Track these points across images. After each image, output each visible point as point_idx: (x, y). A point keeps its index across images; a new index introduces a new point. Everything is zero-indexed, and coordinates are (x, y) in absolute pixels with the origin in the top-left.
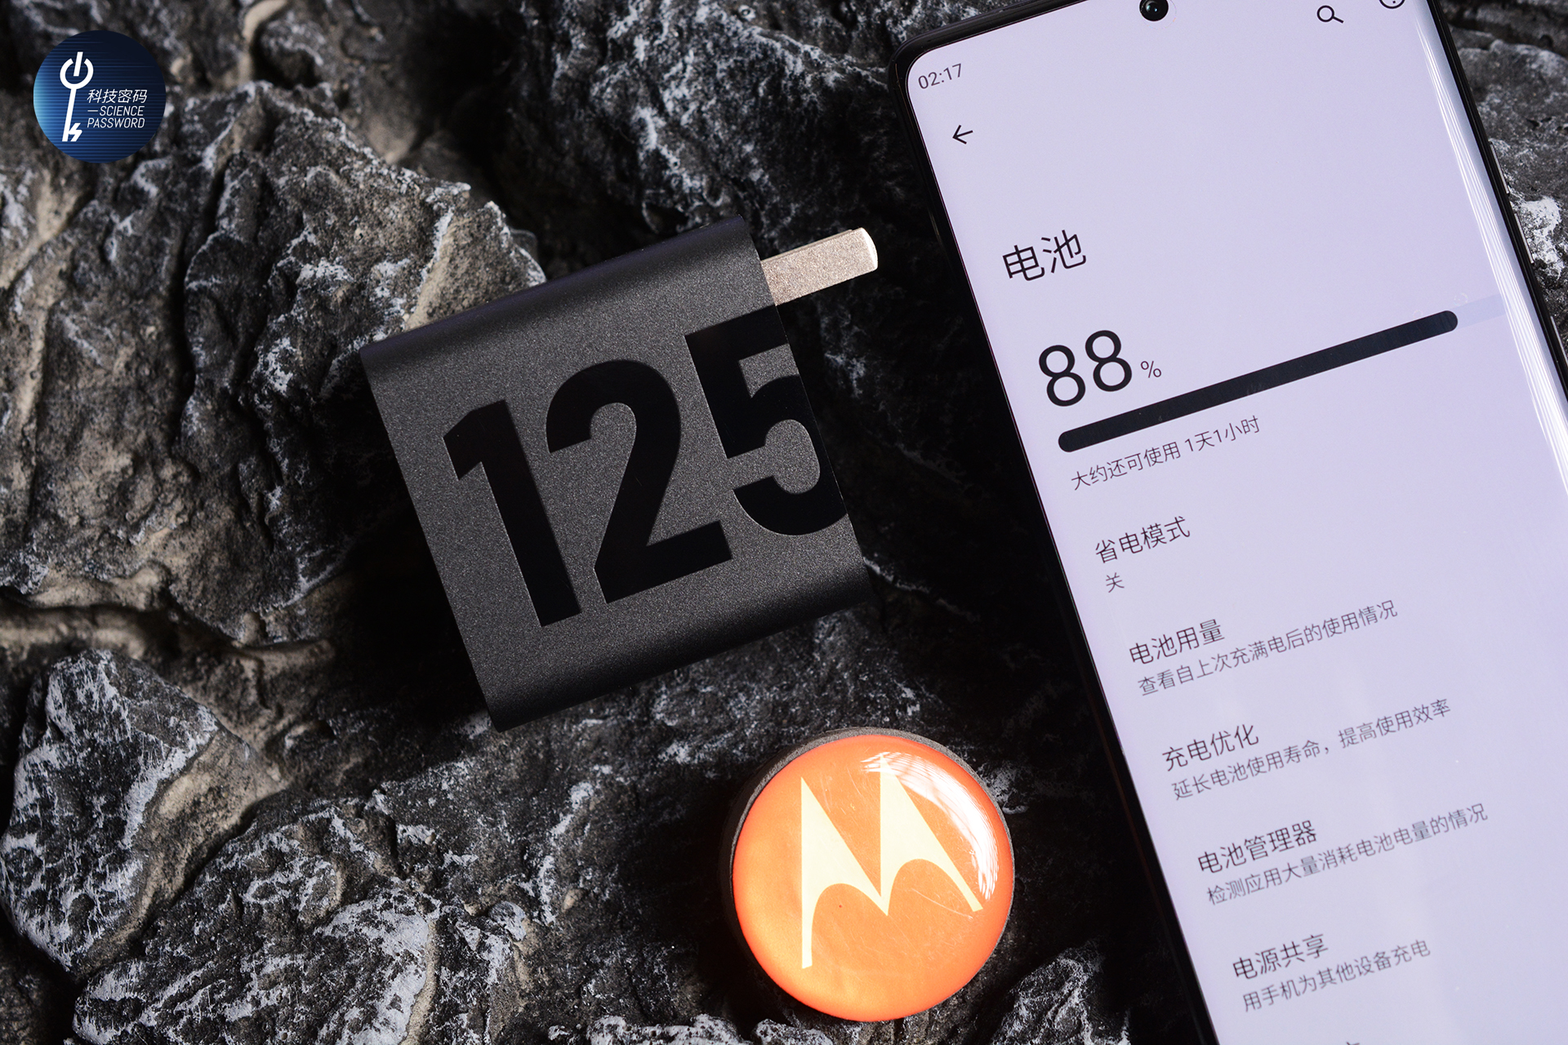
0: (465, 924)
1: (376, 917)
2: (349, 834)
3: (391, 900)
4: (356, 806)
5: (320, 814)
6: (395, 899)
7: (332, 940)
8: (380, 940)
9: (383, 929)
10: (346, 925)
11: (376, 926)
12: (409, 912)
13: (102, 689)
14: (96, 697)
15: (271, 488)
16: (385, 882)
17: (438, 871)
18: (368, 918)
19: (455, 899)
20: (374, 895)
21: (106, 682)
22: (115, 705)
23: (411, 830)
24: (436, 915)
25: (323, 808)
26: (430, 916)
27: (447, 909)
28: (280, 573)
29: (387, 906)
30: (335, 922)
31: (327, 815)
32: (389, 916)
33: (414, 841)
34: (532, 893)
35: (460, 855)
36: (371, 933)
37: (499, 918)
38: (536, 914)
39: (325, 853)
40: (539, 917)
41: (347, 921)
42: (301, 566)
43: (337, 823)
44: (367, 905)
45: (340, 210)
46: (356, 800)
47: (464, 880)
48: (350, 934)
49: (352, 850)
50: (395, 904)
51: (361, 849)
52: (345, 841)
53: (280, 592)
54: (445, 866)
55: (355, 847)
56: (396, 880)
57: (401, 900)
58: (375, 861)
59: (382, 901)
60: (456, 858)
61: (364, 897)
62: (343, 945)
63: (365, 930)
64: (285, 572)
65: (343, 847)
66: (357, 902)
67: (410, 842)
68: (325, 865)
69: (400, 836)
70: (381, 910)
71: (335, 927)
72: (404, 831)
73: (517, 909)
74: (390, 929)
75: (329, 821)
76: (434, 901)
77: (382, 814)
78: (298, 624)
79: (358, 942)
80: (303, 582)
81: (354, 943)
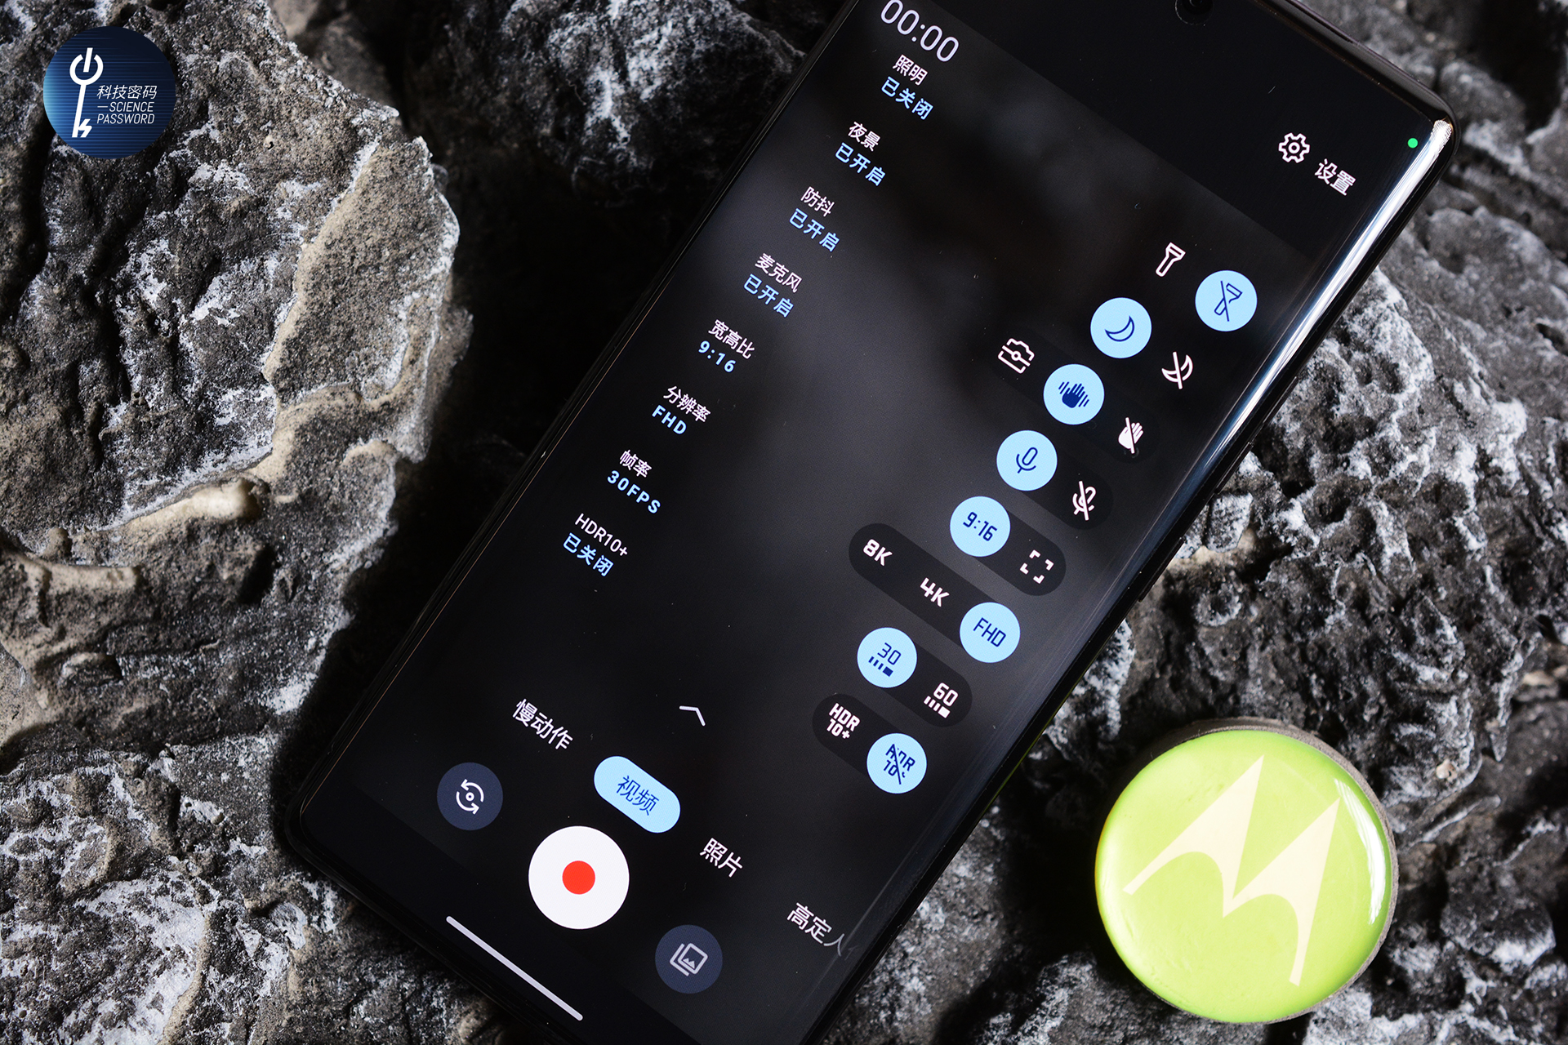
0: (246, 925)
1: (149, 902)
2: (129, 798)
3: (169, 884)
4: (138, 763)
5: (99, 769)
6: (173, 884)
7: (97, 918)
8: (151, 930)
9: (156, 917)
10: (115, 905)
11: (149, 912)
12: (187, 904)
15: (115, 402)
16: (161, 862)
17: (220, 856)
18: (140, 901)
19: (236, 893)
20: (149, 874)
23: (197, 805)
24: (213, 907)
25: (103, 762)
26: (206, 907)
27: (226, 904)
28: (103, 493)
29: (163, 892)
30: (101, 899)
31: (107, 772)
32: (164, 903)
33: (199, 818)
34: (315, 896)
35: (250, 845)
36: (141, 919)
37: (280, 922)
38: (315, 918)
39: (98, 813)
40: (319, 923)
41: (117, 900)
42: (129, 493)
43: (117, 783)
44: (140, 886)
45: (252, 109)
46: (139, 757)
47: (248, 873)
48: (118, 915)
49: (130, 817)
50: (173, 890)
51: (140, 818)
52: (123, 805)
53: (97, 513)
54: (230, 852)
55: (133, 814)
56: (174, 860)
57: (179, 886)
58: (152, 833)
59: (158, 884)
60: (244, 847)
61: (137, 875)
62: (107, 927)
63: (135, 915)
64: (108, 494)
65: (119, 811)
66: (129, 879)
67: (193, 818)
68: (98, 829)
69: (183, 808)
70: (156, 895)
71: (102, 904)
72: (189, 805)
73: (300, 914)
74: (163, 919)
75: (108, 778)
76: (212, 892)
77: (167, 781)
78: (108, 550)
79: (125, 926)
80: (127, 510)
81: (121, 927)
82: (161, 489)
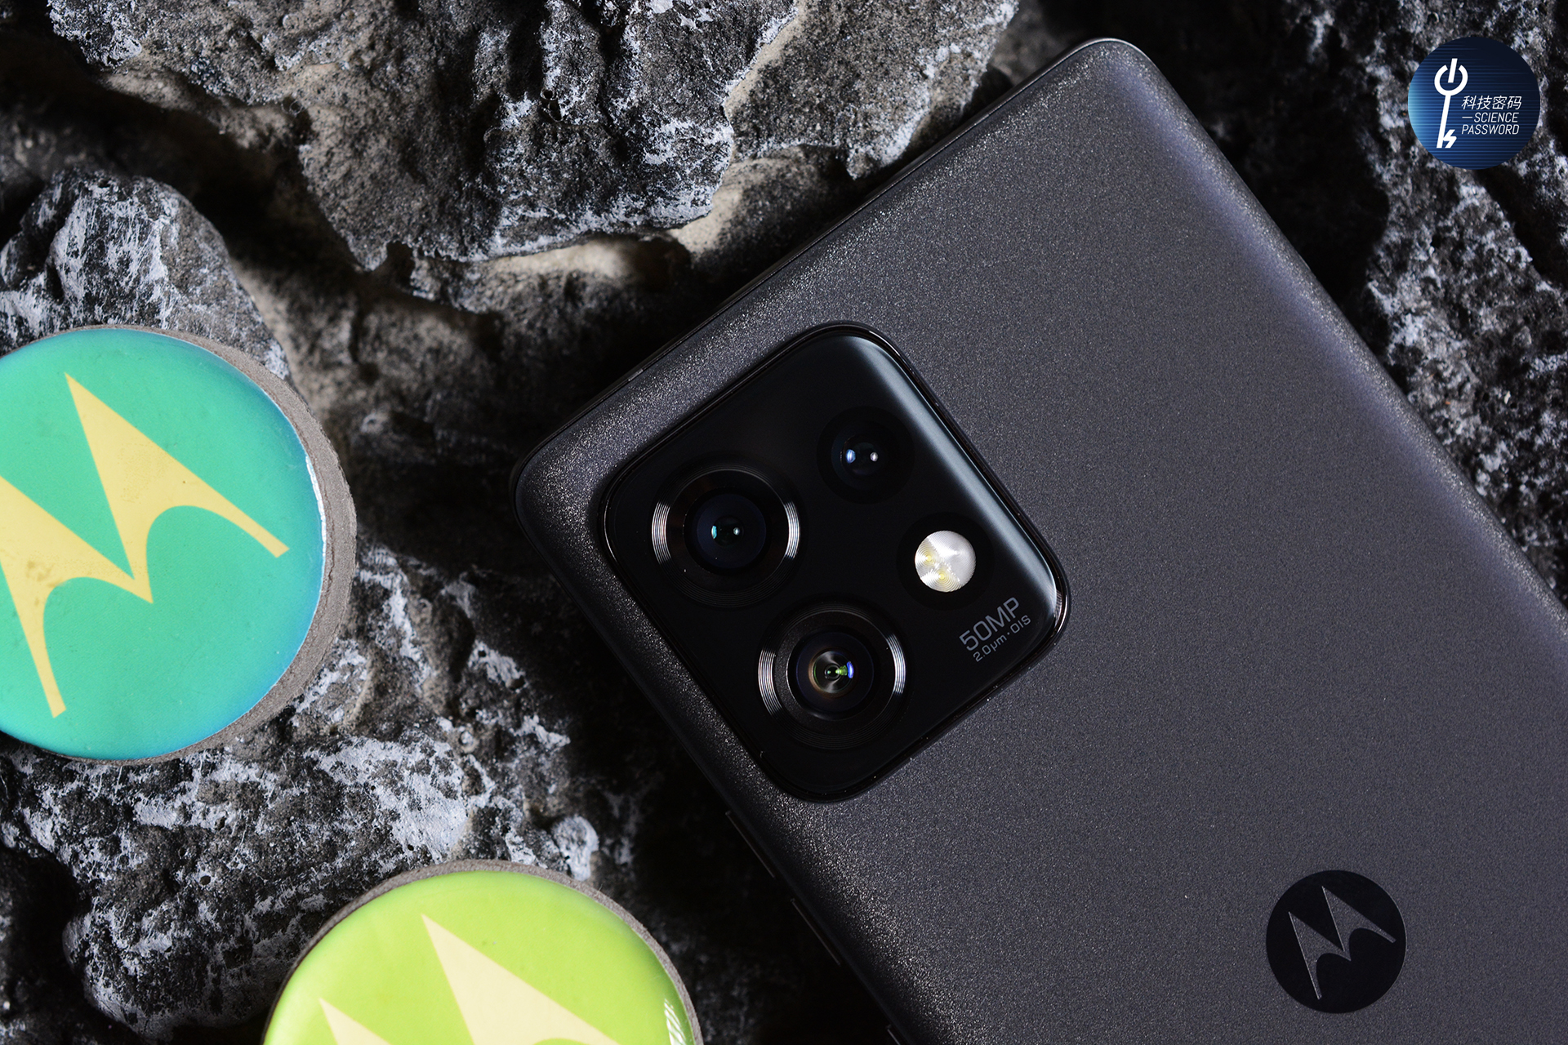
0: (519, 839)
1: (401, 778)
2: (407, 626)
3: (432, 760)
4: (429, 578)
5: (378, 578)
6: (438, 761)
7: (328, 781)
8: (394, 815)
9: (405, 801)
10: (355, 771)
11: (397, 793)
12: (449, 793)
13: (146, 261)
14: (134, 268)
15: (517, 97)
16: (429, 724)
17: (507, 733)
18: (391, 774)
19: (516, 791)
20: (410, 739)
21: (157, 253)
22: (157, 293)
23: (493, 657)
24: (482, 801)
25: (385, 570)
26: (473, 799)
27: (500, 802)
28: (470, 213)
29: (423, 769)
30: (341, 756)
31: (387, 584)
32: (420, 785)
33: (491, 674)
34: (616, 812)
35: (549, 730)
36: (385, 798)
37: (563, 843)
38: (609, 842)
39: (363, 634)
40: (612, 848)
41: (361, 766)
42: (505, 222)
43: (397, 602)
44: (395, 752)
46: (432, 571)
47: (538, 765)
48: (356, 785)
49: (403, 652)
50: (435, 769)
51: (416, 657)
52: (397, 634)
53: (457, 236)
54: (520, 733)
55: (409, 650)
56: (446, 725)
57: (445, 768)
58: (428, 678)
59: (418, 756)
60: (541, 732)
61: (395, 735)
62: (339, 795)
63: (379, 791)
64: (477, 216)
65: (392, 641)
66: (383, 738)
67: (484, 673)
68: (358, 660)
69: (474, 657)
70: (413, 770)
71: (340, 764)
72: (482, 654)
73: (591, 837)
74: (415, 805)
75: (387, 594)
76: (486, 780)
77: (461, 613)
78: (459, 288)
79: (363, 799)
80: (498, 243)
81: (355, 800)
82: (549, 226)
